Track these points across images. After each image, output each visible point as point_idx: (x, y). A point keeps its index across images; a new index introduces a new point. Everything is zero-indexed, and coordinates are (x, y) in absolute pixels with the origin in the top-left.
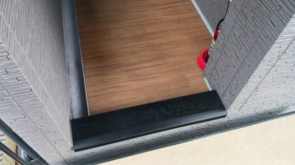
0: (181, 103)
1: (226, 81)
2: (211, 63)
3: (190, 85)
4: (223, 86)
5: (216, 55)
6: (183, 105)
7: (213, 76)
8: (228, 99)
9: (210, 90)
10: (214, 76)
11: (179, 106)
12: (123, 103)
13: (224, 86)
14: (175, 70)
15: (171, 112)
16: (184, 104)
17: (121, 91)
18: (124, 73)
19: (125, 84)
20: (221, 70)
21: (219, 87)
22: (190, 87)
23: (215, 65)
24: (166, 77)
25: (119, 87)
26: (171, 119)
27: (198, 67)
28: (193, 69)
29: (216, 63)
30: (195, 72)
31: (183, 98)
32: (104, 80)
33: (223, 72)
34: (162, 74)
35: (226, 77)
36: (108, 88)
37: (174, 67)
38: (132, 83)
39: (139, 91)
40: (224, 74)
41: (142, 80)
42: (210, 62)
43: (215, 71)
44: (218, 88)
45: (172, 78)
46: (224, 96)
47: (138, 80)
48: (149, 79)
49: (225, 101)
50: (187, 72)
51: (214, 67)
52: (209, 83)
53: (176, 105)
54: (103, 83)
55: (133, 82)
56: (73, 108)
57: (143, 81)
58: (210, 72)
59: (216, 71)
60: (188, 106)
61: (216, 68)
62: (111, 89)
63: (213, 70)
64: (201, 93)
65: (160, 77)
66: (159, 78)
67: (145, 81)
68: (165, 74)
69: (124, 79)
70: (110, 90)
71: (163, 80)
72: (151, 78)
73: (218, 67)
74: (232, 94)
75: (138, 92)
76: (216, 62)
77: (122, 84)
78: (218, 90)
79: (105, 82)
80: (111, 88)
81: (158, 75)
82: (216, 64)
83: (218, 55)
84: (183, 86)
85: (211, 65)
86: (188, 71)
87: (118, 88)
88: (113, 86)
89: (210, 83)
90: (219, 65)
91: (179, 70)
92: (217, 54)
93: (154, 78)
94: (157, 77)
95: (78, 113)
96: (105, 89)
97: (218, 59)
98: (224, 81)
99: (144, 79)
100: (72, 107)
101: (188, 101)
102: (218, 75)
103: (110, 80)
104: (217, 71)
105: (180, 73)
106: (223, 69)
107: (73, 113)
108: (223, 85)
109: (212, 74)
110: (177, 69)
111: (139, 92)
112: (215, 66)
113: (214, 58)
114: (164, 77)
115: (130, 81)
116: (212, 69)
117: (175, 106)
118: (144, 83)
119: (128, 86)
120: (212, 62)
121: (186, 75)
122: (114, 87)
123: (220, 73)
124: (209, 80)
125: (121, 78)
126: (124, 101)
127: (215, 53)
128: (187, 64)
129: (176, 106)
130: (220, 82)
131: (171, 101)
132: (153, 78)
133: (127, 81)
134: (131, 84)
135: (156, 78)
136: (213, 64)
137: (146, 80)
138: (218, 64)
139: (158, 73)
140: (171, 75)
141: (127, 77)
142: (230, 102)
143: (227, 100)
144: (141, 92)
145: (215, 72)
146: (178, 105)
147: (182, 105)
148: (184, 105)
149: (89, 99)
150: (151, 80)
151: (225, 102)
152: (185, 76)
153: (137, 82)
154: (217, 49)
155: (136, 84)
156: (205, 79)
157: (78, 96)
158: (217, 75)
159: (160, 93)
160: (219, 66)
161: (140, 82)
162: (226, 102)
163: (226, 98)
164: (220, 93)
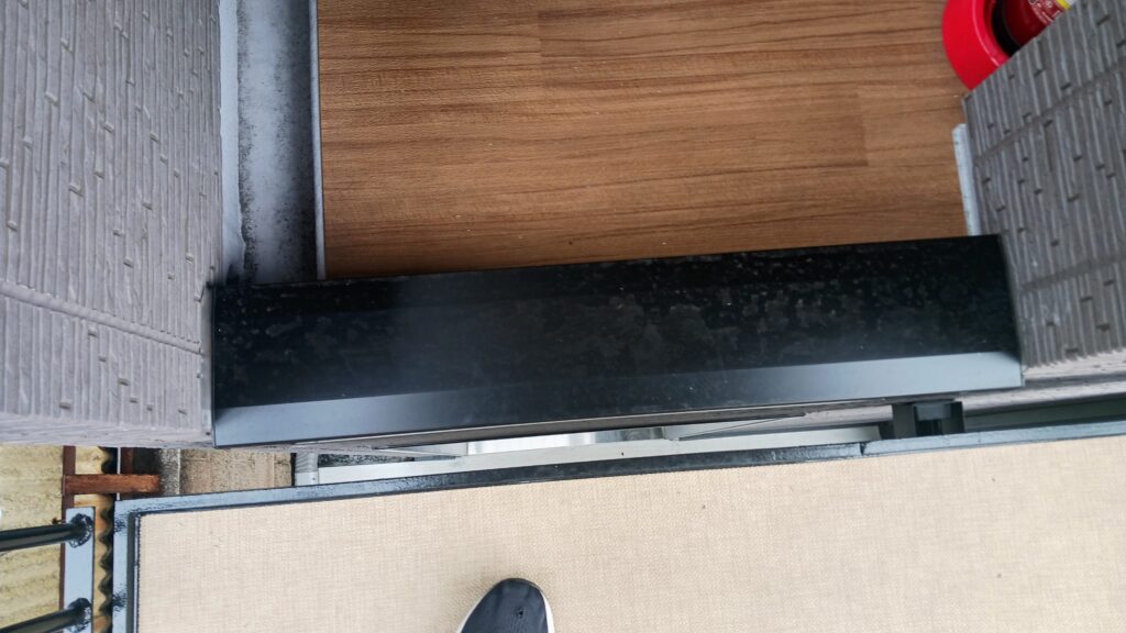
0: (792, 287)
1: (1086, 231)
2: (1027, 80)
3: (870, 157)
4: (1055, 243)
5: (1081, 48)
6: (800, 301)
7: (1013, 153)
8: (1057, 319)
9: (973, 229)
10: (1019, 159)
11: (775, 302)
12: (494, 210)
13: (1062, 245)
14: (806, 54)
15: (727, 330)
16: (809, 298)
17: (495, 139)
18: (527, 27)
19: (519, 96)
20: (1079, 152)
21: (1026, 228)
22: (863, 169)
23: (1049, 103)
24: (747, 89)
25: (486, 110)
26: (717, 368)
27: (942, 55)
28: (910, 63)
29: (1065, 99)
30: (914, 82)
31: (809, 260)
32: (414, 57)
33: (1089, 176)
34: (728, 68)
35: (1094, 210)
36: (430, 109)
37: (809, 30)
38: (559, 101)
39: (589, 155)
40: (1090, 185)
41: (615, 85)
42: (1026, 73)
43: (1037, 132)
44: (1020, 230)
45: (778, 100)
46: (1040, 293)
47: (595, 85)
48: (653, 90)
49: (1038, 319)
50: (869, 75)
51: (1043, 114)
52: (975, 178)
53: (764, 294)
54: (408, 71)
55: (562, 94)
56: (251, 178)
57: (620, 92)
58: (1003, 120)
59: (1042, 137)
60: (825, 309)
61: (1050, 122)
62: (442, 116)
63: (1027, 124)
64: (918, 242)
65: (717, 86)
66: (710, 86)
67: (627, 98)
68: (746, 69)
69: (519, 67)
70: (439, 124)
71: (726, 103)
72: (664, 82)
73: (1068, 127)
74: (1097, 316)
75: (582, 156)
76: (1064, 88)
77: (506, 96)
78: (1011, 241)
79: (416, 71)
80: (445, 109)
81: (709, 69)
82: (1061, 103)
83: (1099, 61)
84: (828, 158)
85: (1029, 89)
86: (878, 66)
87: (478, 117)
88: (459, 99)
89: (982, 182)
90: (1078, 117)
91: (832, 52)
92: (1091, 48)
93: (683, 88)
94: (700, 79)
95: (272, 213)
96: (412, 111)
97: (1086, 84)
98: (1074, 225)
99: (626, 85)
100: (248, 174)
101: (834, 282)
102: (1052, 168)
103: (446, 63)
104: (1048, 144)
105: (831, 77)
106: (1098, 153)
107: (252, 207)
108: (1059, 235)
109: (1009, 143)
110: (820, 45)
111: (585, 160)
112: (1052, 111)
113: (1058, 60)
114: (740, 89)
115: (547, 84)
116: (1020, 113)
117: (754, 297)
118: (624, 106)
119: (535, 115)
120: (1037, 73)
121: (864, 93)
122: (462, 108)
123: (1064, 161)
124: (977, 161)
125: (505, 60)
126: (505, 197)
127: (1078, 35)
128: (882, 26)
129: (761, 301)
130: (1048, 213)
131: (740, 266)
132: (678, 81)
133: (536, 83)
134: (554, 102)
135: (691, 88)
136: (1041, 93)
137: (635, 91)
138: (1077, 108)
139: (711, 56)
140: (780, 80)
141: (536, 58)
142: (1066, 346)
143: (1050, 323)
144: (595, 160)
145: (1037, 143)
146: (772, 296)
147: (794, 300)
148: (805, 302)
149: (326, 156)
150: (664, 95)
151: (1034, 325)
152: (856, 96)
153: (586, 93)
154: (1106, 18)
155: (580, 110)
156: (959, 133)
157: (281, 116)
158: (1041, 166)
159: (699, 179)
160: (1080, 125)
161: (603, 99)
162: (1040, 328)
163: (1052, 309)
164: (1023, 262)
